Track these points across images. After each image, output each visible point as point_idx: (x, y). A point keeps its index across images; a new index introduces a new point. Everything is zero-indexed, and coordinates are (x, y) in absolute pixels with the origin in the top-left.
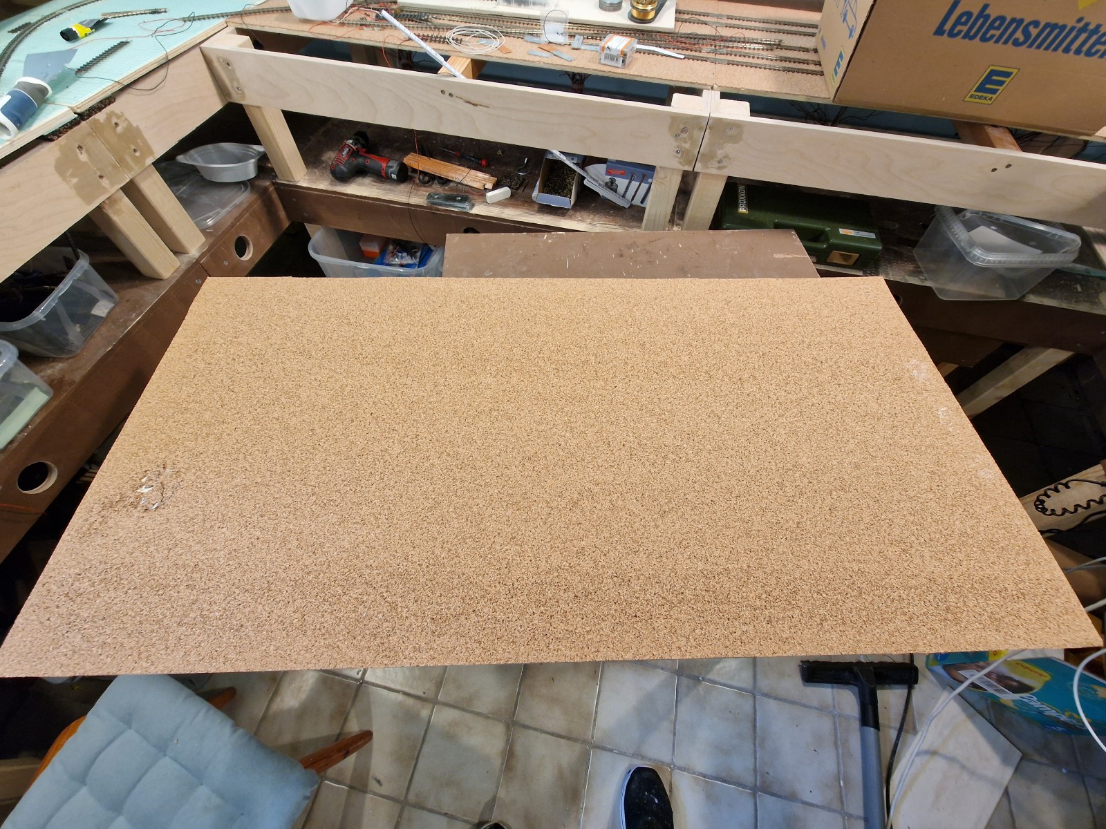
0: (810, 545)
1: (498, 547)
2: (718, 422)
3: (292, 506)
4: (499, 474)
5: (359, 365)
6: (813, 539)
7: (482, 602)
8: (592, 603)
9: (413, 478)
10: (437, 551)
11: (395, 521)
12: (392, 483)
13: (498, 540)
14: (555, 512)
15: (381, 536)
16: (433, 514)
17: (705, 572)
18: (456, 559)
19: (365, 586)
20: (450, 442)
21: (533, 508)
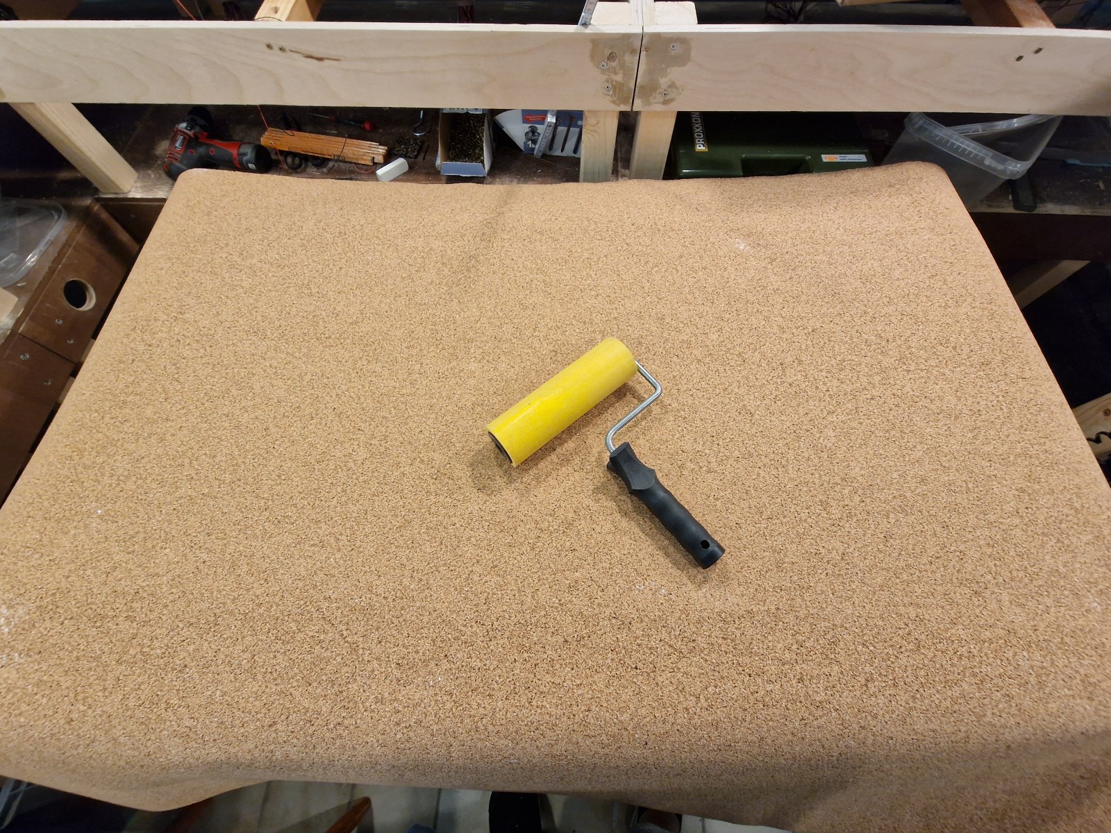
0: (856, 583)
1: (476, 578)
2: (751, 420)
3: (242, 523)
4: (481, 486)
5: (321, 347)
6: (860, 574)
7: (455, 646)
8: (584, 649)
9: (380, 489)
10: (406, 581)
11: (358, 544)
12: (356, 496)
13: (478, 569)
14: (545, 536)
15: (342, 562)
16: (402, 536)
17: (723, 615)
18: (427, 591)
19: (322, 622)
20: (424, 444)
21: (519, 529)
